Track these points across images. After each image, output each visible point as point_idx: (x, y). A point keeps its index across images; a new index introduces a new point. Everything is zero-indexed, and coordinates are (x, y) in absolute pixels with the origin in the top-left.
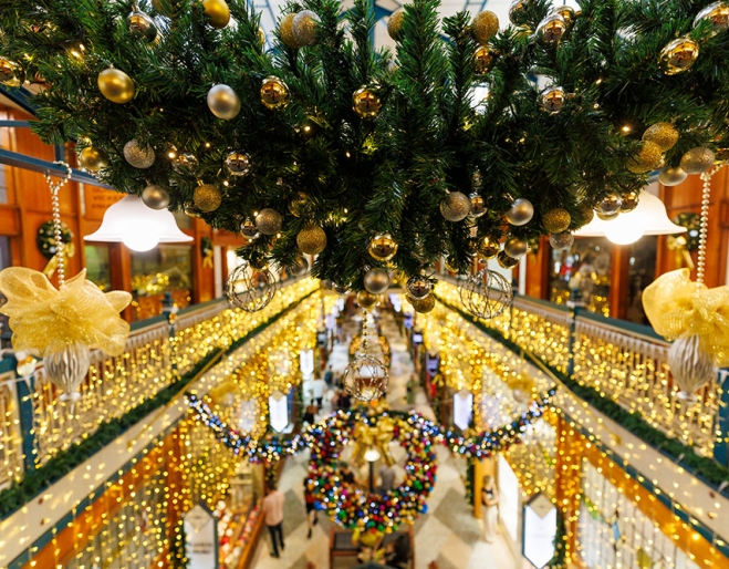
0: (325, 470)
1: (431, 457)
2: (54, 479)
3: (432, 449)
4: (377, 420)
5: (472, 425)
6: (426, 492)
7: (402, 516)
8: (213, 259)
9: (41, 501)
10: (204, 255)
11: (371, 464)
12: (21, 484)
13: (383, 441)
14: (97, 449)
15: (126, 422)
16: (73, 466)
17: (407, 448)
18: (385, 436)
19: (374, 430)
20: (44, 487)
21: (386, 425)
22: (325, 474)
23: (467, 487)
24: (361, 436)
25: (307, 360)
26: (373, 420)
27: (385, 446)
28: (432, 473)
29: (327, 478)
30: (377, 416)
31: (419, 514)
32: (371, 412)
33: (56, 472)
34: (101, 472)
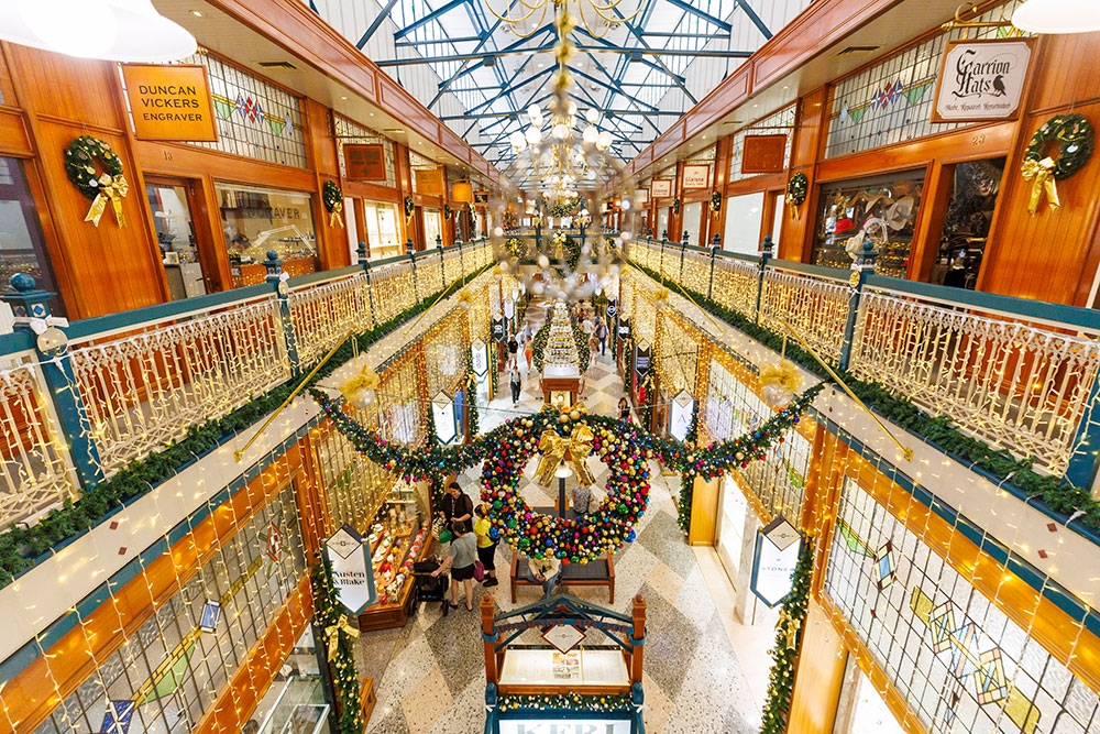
0: (501, 489)
1: (643, 474)
2: (128, 499)
3: (644, 465)
4: (572, 428)
5: (692, 436)
6: (634, 517)
7: (601, 546)
8: (343, 214)
9: (114, 526)
10: (330, 209)
11: (562, 481)
12: (77, 504)
13: (579, 454)
14: (191, 461)
15: (228, 426)
16: (155, 482)
17: (611, 463)
18: (581, 448)
19: (567, 441)
20: (113, 507)
21: (584, 434)
22: (502, 494)
23: (680, 511)
24: (550, 447)
25: (478, 356)
26: (566, 428)
27: (582, 460)
28: (643, 495)
29: (505, 499)
30: (572, 423)
31: (624, 542)
32: (564, 418)
33: (130, 490)
34: (201, 489)
